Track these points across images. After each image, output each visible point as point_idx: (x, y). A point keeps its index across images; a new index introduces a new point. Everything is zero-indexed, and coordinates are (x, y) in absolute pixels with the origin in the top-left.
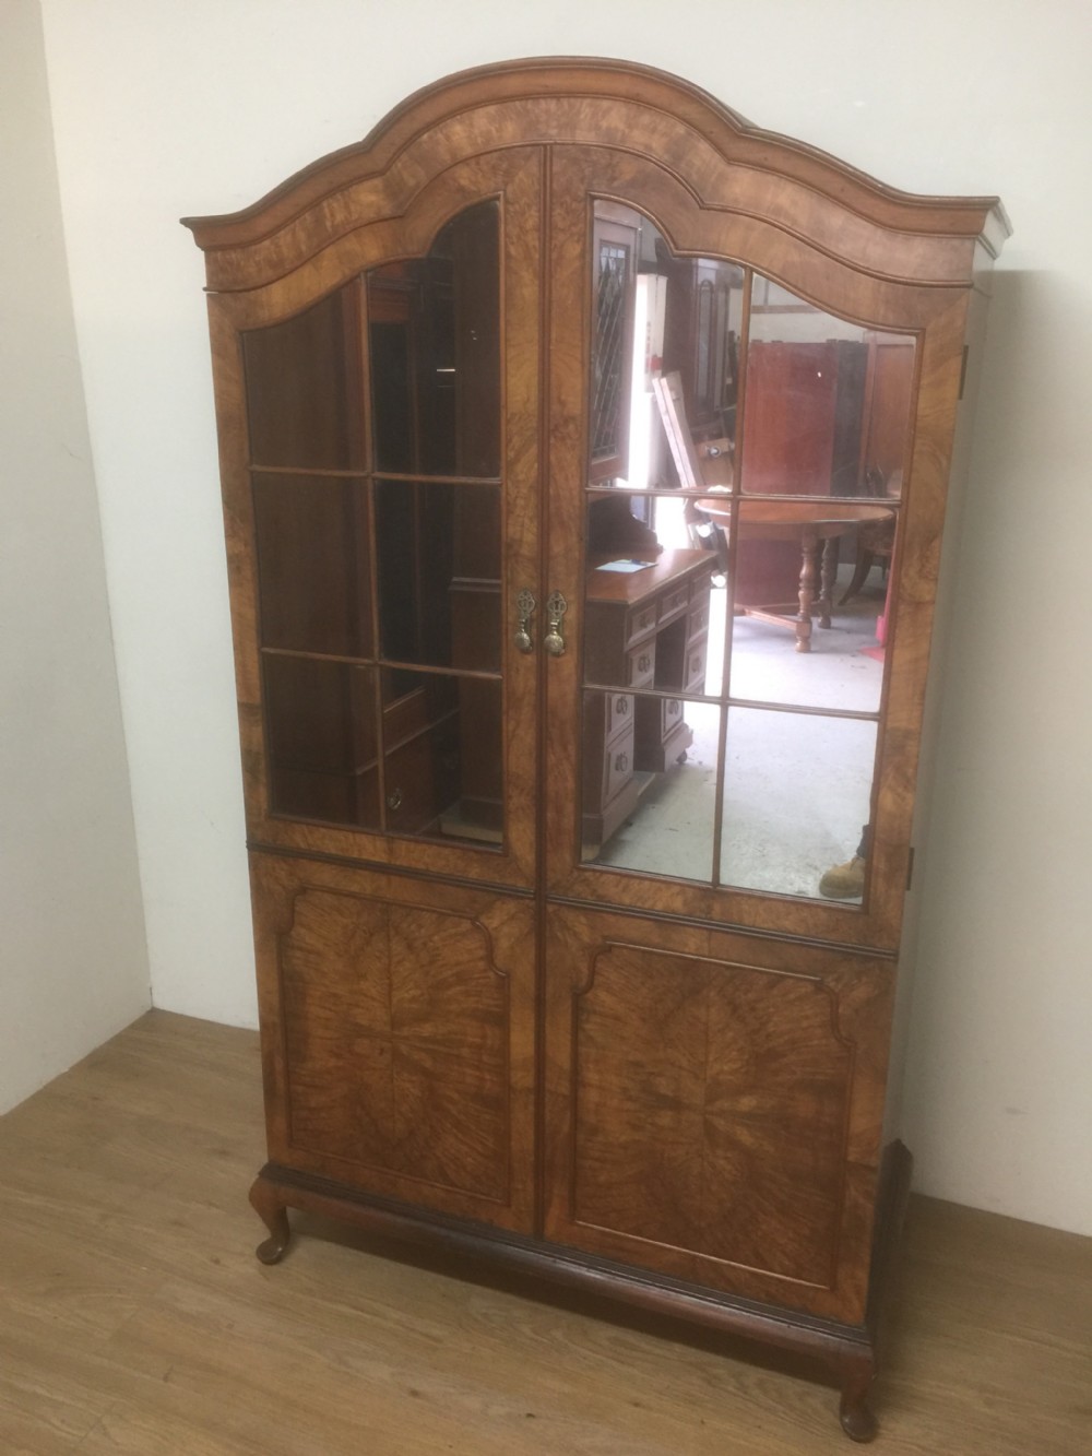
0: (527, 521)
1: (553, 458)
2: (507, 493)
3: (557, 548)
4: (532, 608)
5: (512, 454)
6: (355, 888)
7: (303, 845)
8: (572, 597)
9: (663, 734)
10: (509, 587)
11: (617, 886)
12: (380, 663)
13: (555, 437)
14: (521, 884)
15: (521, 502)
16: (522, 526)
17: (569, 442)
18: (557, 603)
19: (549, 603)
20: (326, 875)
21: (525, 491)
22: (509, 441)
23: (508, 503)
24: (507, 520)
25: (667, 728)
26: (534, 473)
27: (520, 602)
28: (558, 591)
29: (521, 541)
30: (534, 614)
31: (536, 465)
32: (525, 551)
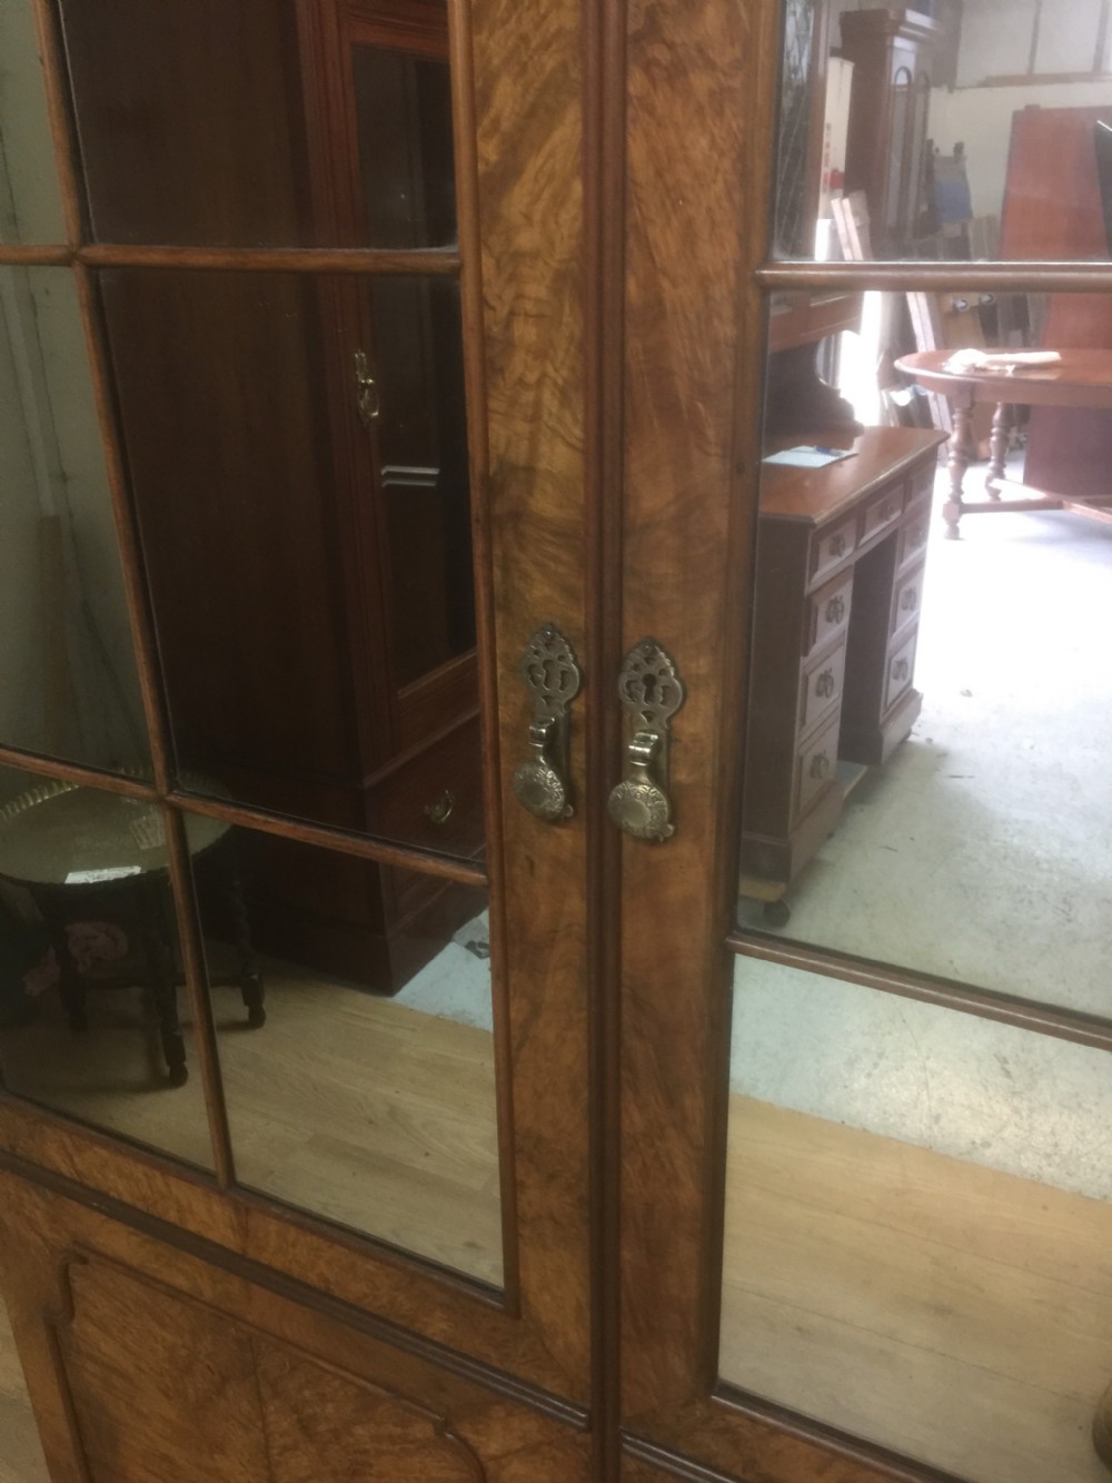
0: (549, 400)
1: (637, 152)
2: (482, 302)
3: (652, 497)
4: (571, 692)
5: (490, 151)
6: (180, 1282)
7: (65, 1169)
8: (702, 665)
9: (882, 711)
10: (499, 620)
12: (171, 798)
13: (648, 66)
15: (526, 332)
16: (535, 418)
17: (701, 82)
18: (650, 681)
19: (624, 679)
20: (119, 1241)
21: (537, 290)
22: (480, 101)
23: (485, 340)
24: (485, 396)
25: (889, 701)
26: (570, 218)
27: (531, 668)
28: (653, 642)
29: (530, 470)
30: (579, 707)
31: (577, 188)
32: (546, 503)
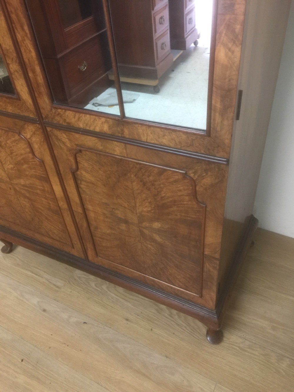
9: (185, 34)
11: (75, 117)
14: (31, 116)
25: (188, 31)
